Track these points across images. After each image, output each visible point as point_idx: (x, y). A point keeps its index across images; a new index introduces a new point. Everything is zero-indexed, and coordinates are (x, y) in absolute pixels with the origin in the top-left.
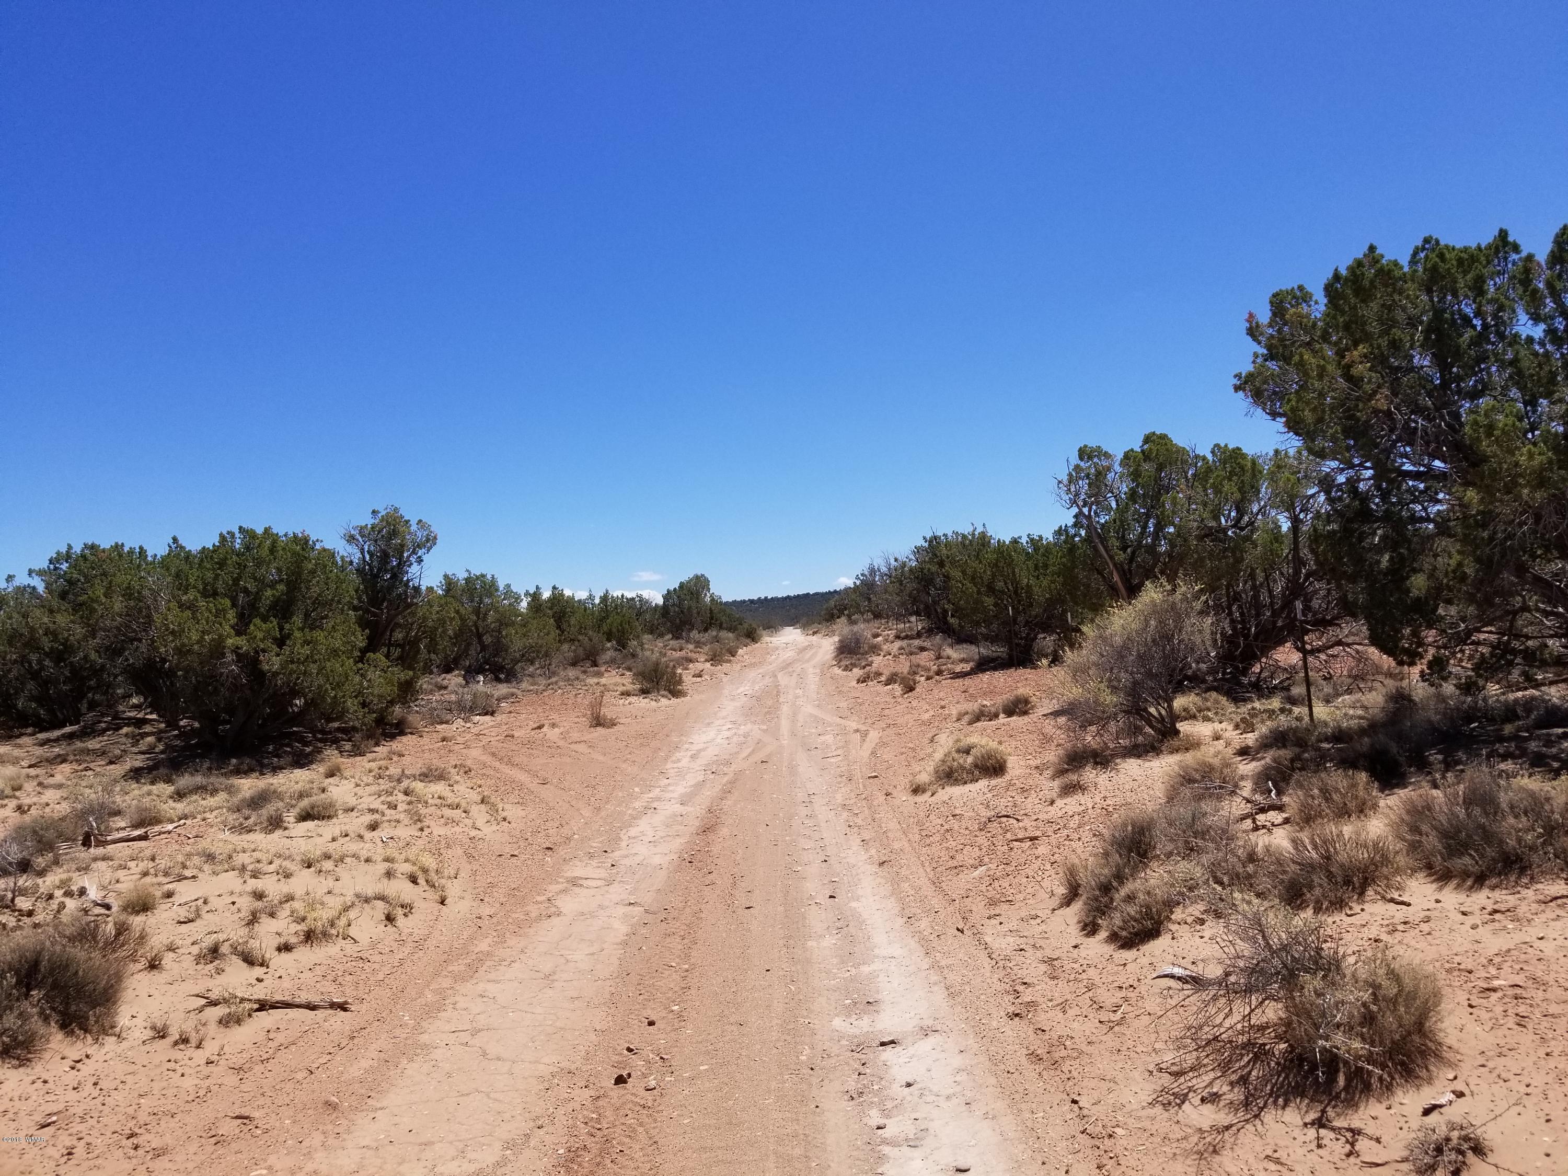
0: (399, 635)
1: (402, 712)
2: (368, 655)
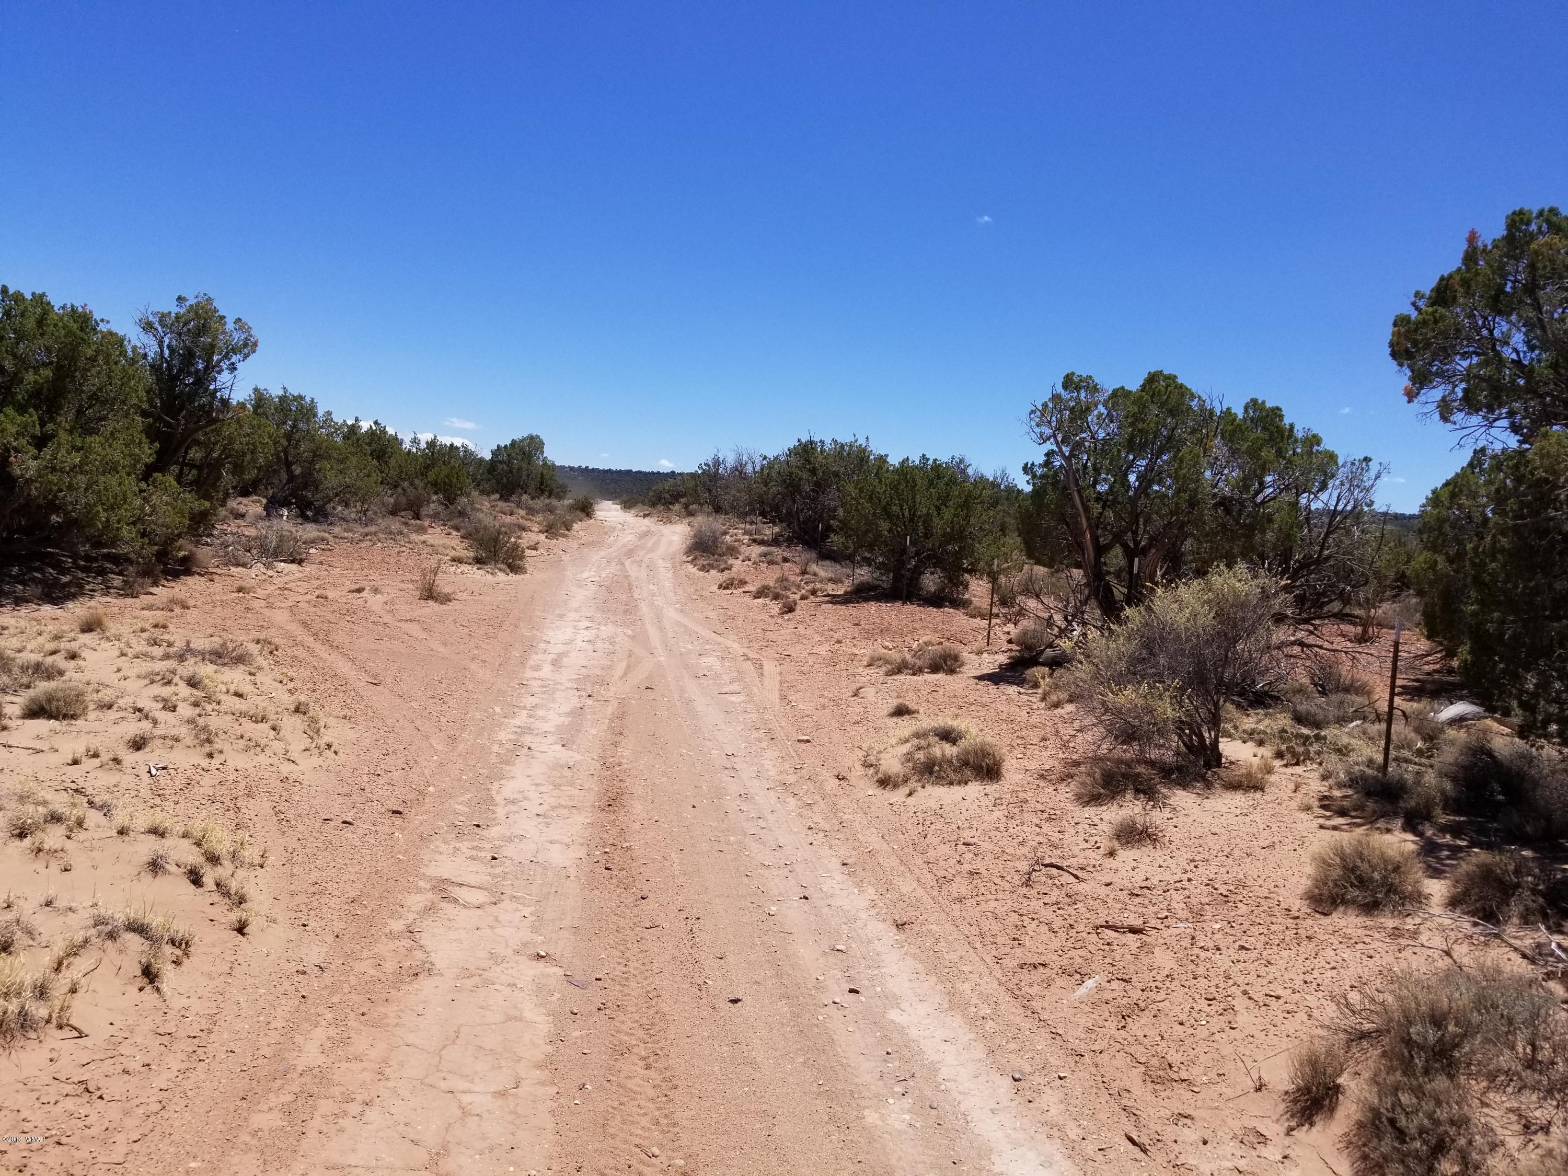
0: (195, 454)
1: (191, 547)
2: (155, 475)
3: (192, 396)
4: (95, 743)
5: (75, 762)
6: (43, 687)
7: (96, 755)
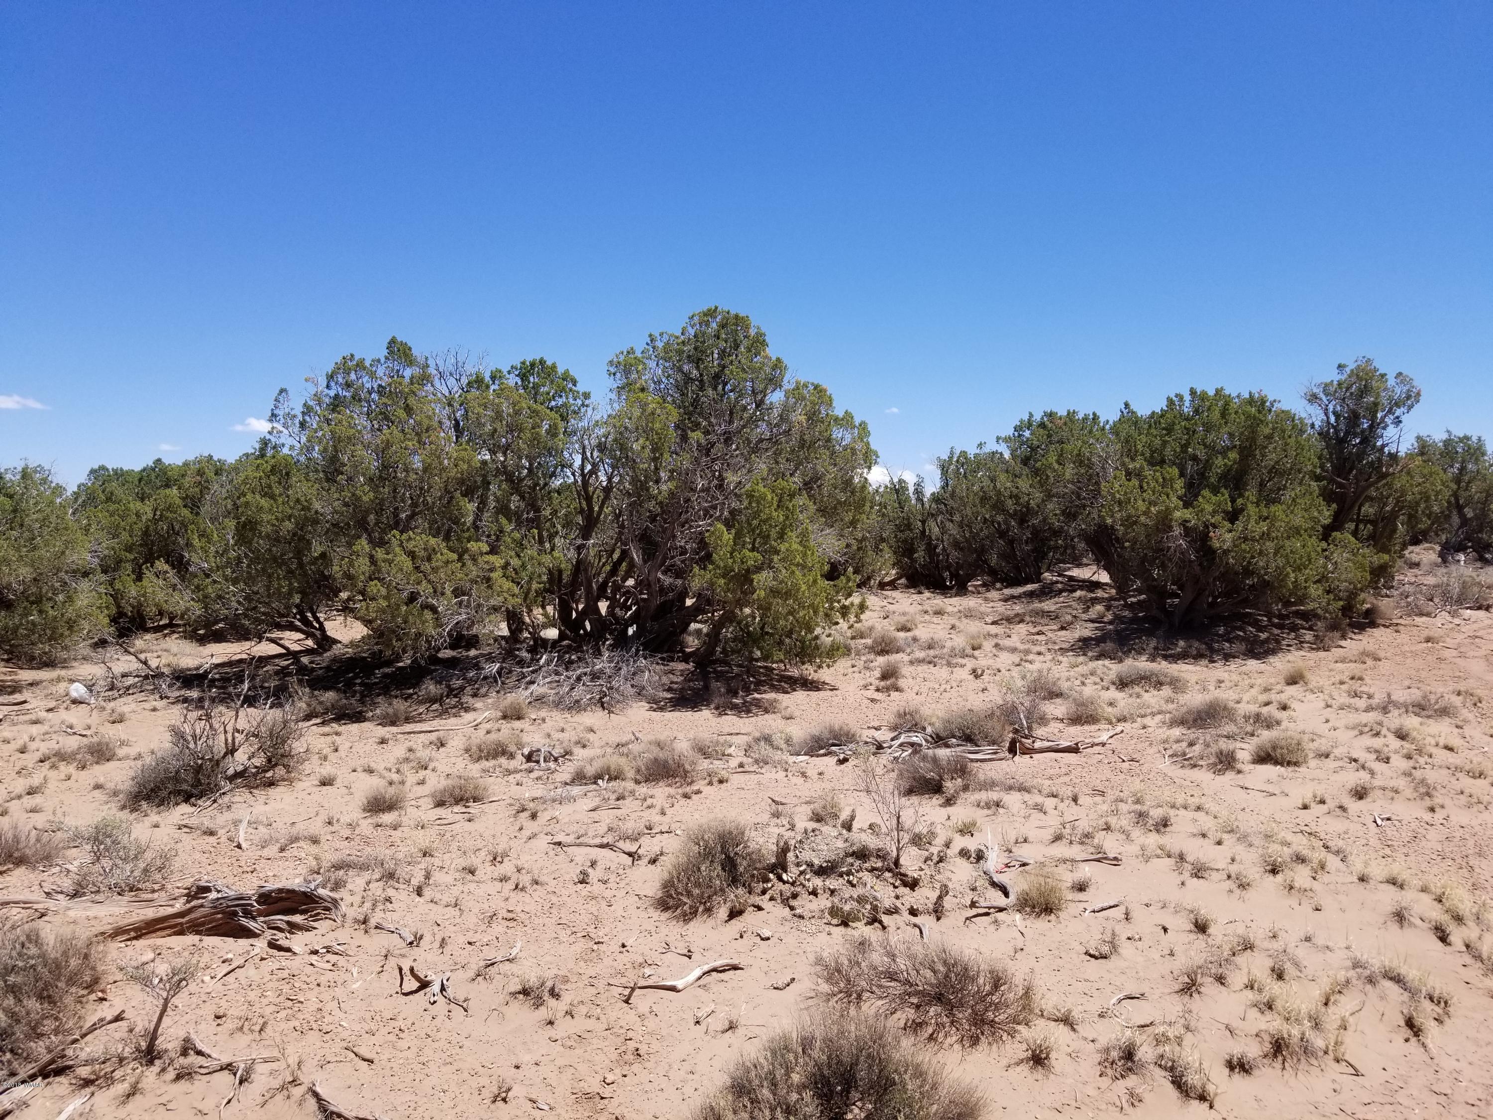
0: (1368, 510)
1: (1371, 599)
2: (1334, 534)
3: (1361, 455)
4: (1320, 791)
5: (1305, 807)
6: (1266, 736)
7: (1323, 802)
